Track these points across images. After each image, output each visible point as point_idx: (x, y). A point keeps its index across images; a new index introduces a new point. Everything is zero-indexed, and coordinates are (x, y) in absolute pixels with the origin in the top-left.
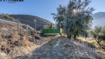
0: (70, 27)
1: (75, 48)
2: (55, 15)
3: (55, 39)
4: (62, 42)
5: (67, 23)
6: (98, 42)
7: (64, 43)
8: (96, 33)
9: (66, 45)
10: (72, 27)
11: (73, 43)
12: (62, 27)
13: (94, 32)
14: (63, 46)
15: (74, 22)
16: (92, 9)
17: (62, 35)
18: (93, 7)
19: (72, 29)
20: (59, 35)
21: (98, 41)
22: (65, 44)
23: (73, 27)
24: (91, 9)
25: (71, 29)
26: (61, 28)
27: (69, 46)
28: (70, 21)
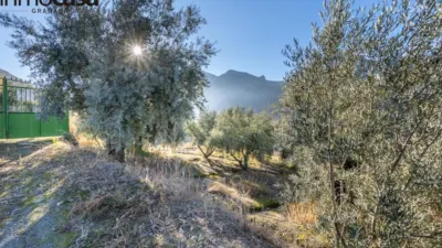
0: (123, 104)
1: (152, 206)
2: (30, 31)
3: (29, 174)
4: (76, 187)
5: (110, 84)
6: (206, 156)
7: (86, 194)
8: (202, 131)
9: (102, 205)
10: (136, 105)
11: (138, 182)
12: (80, 104)
13: (198, 126)
14: (77, 213)
15: (143, 86)
16: (208, 49)
17: (76, 144)
18: (212, 41)
19: (132, 117)
20: (59, 145)
21: (205, 152)
22: (93, 200)
23: (140, 108)
24: (206, 46)
25: (127, 117)
26: (74, 109)
27: (121, 207)
28: (126, 78)
